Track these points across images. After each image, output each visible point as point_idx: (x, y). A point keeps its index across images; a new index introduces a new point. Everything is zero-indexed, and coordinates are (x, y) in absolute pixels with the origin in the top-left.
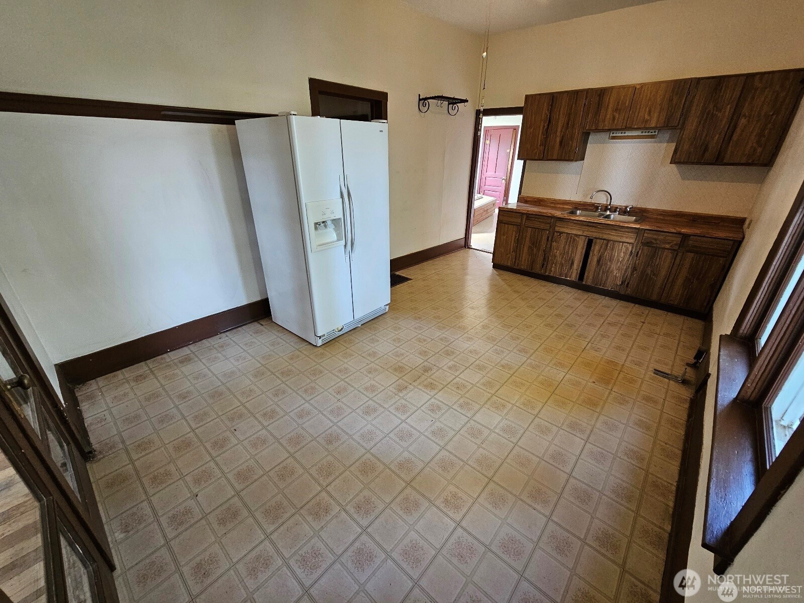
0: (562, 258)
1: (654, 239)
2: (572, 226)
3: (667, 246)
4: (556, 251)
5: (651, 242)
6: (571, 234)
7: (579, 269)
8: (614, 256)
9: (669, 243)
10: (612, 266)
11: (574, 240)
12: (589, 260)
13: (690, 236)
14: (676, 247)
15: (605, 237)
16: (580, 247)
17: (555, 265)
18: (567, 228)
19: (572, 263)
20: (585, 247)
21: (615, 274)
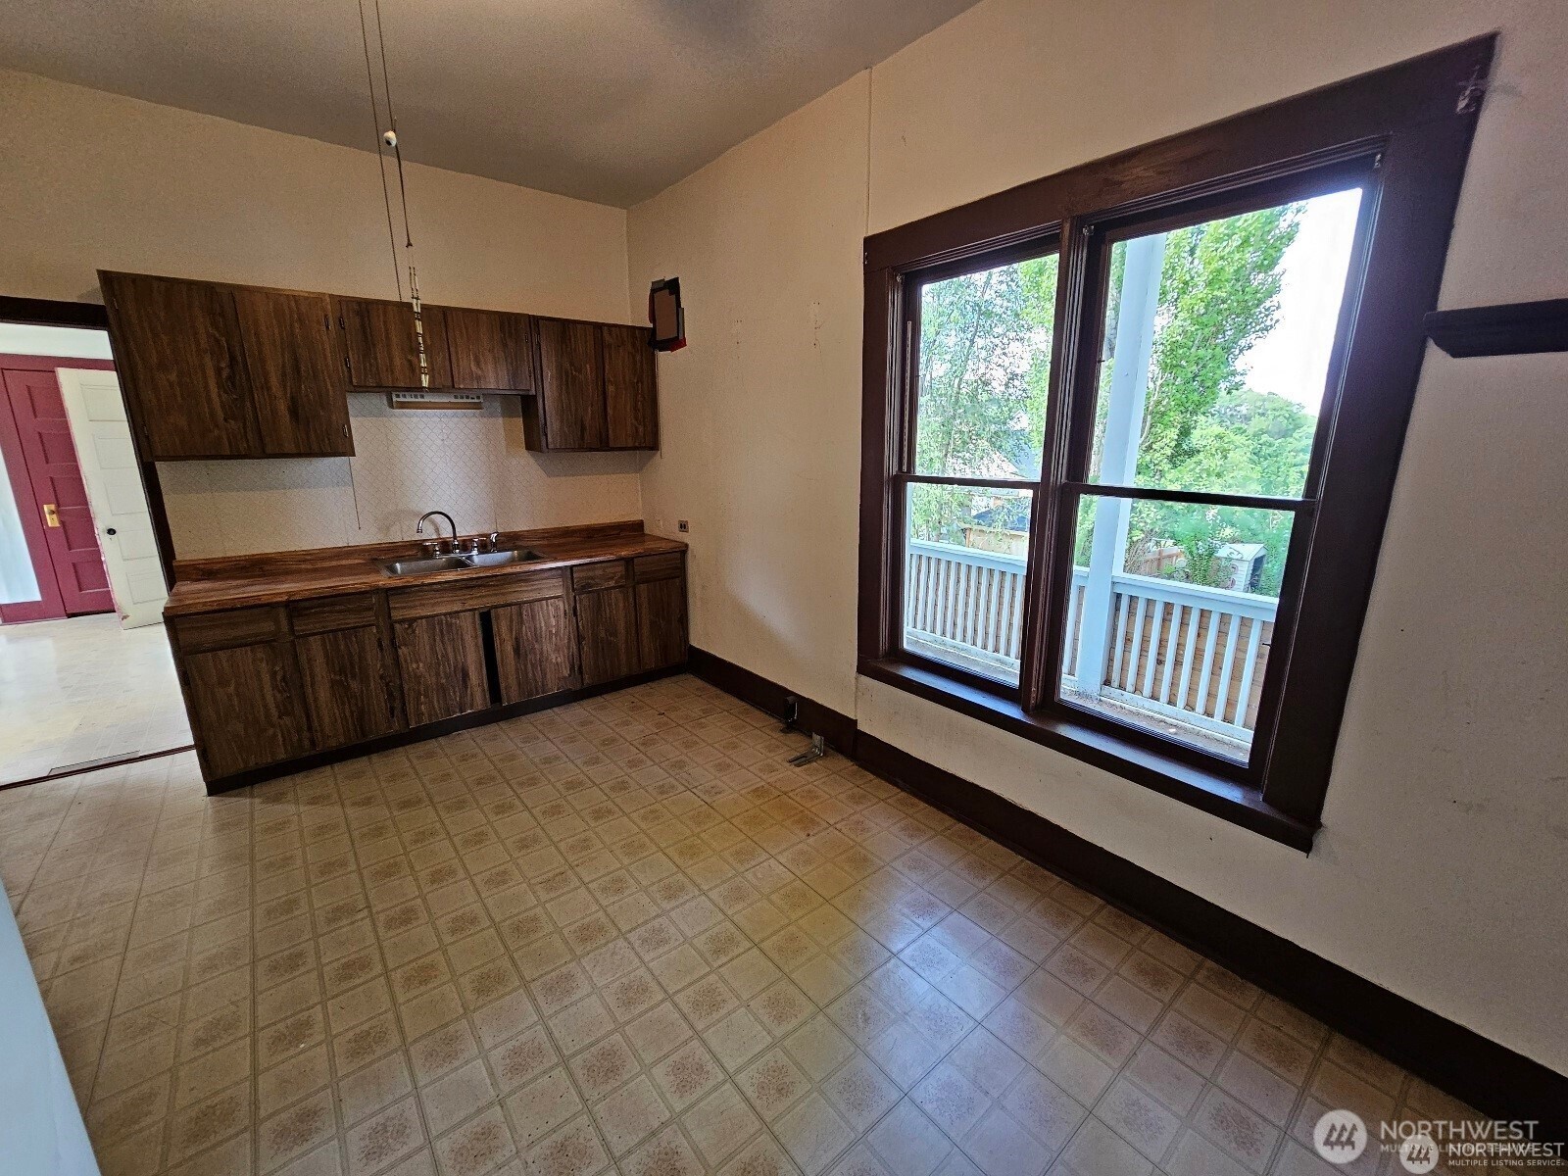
0: (438, 674)
1: (589, 578)
2: (431, 598)
3: (612, 583)
4: (414, 666)
5: (589, 585)
6: (437, 615)
7: (485, 681)
8: (541, 627)
9: (612, 578)
10: (545, 648)
11: (450, 625)
12: (498, 654)
13: (632, 559)
14: (623, 582)
15: (512, 599)
16: (468, 638)
17: (426, 696)
18: (421, 605)
19: (465, 675)
20: (479, 633)
21: (554, 661)
